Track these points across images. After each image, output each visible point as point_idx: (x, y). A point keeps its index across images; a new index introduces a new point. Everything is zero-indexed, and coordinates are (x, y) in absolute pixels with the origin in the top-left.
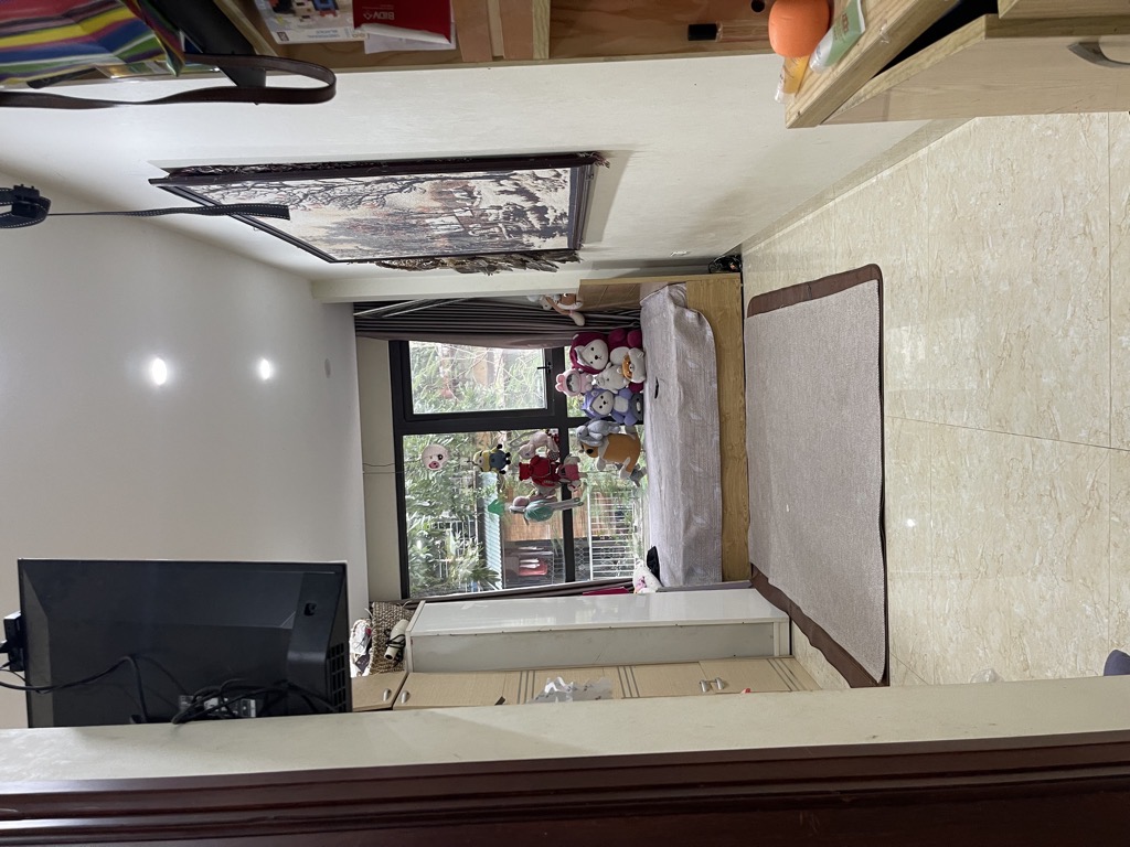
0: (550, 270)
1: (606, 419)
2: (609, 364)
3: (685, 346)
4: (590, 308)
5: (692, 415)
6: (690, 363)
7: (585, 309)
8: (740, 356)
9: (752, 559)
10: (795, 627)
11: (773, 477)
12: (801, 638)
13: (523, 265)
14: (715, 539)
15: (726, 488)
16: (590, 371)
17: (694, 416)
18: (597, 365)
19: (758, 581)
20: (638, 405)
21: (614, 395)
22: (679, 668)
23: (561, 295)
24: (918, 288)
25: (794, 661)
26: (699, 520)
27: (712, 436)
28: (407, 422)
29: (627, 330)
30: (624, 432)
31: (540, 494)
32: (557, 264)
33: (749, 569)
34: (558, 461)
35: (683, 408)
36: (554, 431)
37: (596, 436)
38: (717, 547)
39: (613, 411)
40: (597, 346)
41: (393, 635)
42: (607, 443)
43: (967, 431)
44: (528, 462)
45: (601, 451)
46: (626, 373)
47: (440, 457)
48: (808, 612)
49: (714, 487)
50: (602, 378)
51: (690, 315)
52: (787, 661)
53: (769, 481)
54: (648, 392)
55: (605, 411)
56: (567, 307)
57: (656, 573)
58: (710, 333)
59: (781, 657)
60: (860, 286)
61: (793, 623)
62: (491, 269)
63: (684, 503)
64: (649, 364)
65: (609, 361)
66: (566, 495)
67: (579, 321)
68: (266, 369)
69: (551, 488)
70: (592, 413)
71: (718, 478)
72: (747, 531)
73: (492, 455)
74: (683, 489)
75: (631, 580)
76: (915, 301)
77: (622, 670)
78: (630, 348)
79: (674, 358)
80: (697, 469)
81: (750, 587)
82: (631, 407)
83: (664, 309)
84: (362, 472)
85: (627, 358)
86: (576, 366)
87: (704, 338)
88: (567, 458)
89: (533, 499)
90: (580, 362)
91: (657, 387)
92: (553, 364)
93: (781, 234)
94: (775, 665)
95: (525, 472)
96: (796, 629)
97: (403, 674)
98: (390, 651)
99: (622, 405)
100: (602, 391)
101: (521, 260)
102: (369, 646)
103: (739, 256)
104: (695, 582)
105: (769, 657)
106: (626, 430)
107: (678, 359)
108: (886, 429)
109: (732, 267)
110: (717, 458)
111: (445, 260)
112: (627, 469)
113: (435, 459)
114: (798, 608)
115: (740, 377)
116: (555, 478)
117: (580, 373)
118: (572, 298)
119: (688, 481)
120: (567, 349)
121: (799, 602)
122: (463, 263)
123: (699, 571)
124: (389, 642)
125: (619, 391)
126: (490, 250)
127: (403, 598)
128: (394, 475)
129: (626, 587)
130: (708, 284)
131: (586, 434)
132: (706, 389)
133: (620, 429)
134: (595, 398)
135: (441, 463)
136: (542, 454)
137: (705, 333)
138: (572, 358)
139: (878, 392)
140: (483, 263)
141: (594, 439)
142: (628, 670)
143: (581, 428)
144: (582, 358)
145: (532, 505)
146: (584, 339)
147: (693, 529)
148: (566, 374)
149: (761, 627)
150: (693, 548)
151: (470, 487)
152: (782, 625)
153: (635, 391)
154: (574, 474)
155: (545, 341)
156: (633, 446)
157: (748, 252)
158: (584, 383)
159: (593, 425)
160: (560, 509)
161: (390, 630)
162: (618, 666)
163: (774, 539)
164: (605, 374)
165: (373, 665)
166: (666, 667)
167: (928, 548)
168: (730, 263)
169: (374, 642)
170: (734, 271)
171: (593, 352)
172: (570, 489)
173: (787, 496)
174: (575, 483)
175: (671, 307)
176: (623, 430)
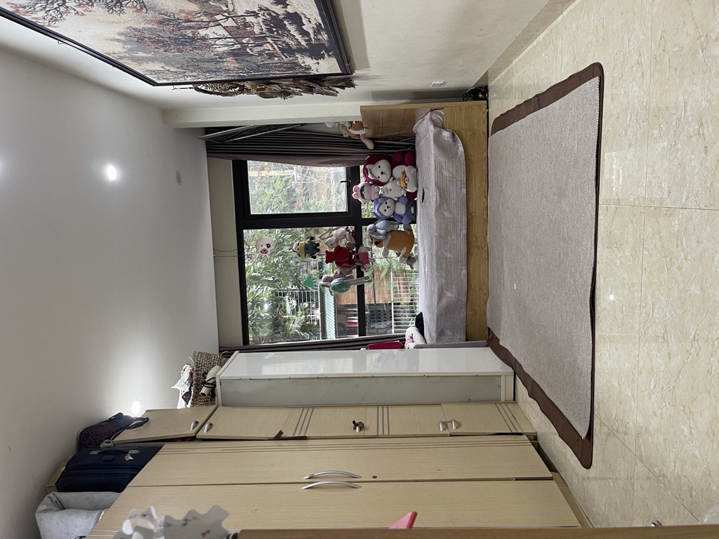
0: (333, 95)
1: (389, 219)
2: (392, 178)
3: (442, 159)
4: (378, 136)
5: (445, 213)
6: (444, 172)
7: (375, 137)
8: (485, 168)
9: (489, 324)
10: (518, 380)
11: (505, 263)
12: (522, 391)
13: (310, 90)
14: (461, 308)
15: (471, 269)
16: (378, 183)
17: (446, 214)
18: (383, 179)
19: (492, 341)
20: (412, 209)
21: (395, 202)
22: (425, 409)
23: (351, 123)
24: (639, 74)
25: (516, 406)
26: (449, 294)
27: (461, 230)
28: (246, 220)
29: (405, 153)
30: (403, 230)
31: (341, 273)
32: (337, 89)
33: (487, 332)
34: (355, 250)
35: (439, 208)
36: (352, 228)
37: (381, 232)
38: (463, 314)
39: (394, 213)
40: (383, 165)
41: (208, 377)
42: (390, 237)
43: (685, 211)
44: (333, 250)
45: (386, 243)
46: (403, 185)
47: (268, 246)
48: (528, 370)
49: (461, 270)
50: (387, 189)
51: (446, 134)
52: (510, 406)
53: (502, 265)
54: (418, 199)
55: (388, 213)
56: (357, 133)
57: (421, 332)
58: (461, 149)
59: (506, 402)
60: (582, 86)
61: (517, 376)
62: (286, 94)
63: (438, 281)
64: (420, 177)
65: (392, 176)
66: (360, 274)
67: (370, 145)
68: (112, 173)
69: (349, 269)
70: (379, 215)
71: (465, 262)
72: (486, 303)
73: (306, 245)
74: (437, 271)
75: (404, 336)
76: (636, 88)
77: (380, 409)
78: (407, 166)
79: (433, 169)
80: (448, 255)
81: (486, 346)
82: (408, 210)
83: (427, 131)
84: (212, 256)
85: (404, 173)
86: (368, 180)
87: (457, 152)
88: (361, 248)
89: (336, 277)
90: (370, 176)
91: (424, 193)
92: (352, 178)
93: (517, 60)
94: (501, 409)
95: (330, 258)
96: (519, 382)
97: (214, 407)
98: (204, 390)
99: (401, 209)
100: (386, 198)
101: (309, 86)
102: (191, 386)
103: (486, 88)
104: (445, 340)
105: (496, 401)
106: (404, 228)
107: (435, 169)
108: (600, 217)
109: (480, 96)
110: (464, 247)
111: (247, 85)
112: (404, 256)
113: (265, 247)
114: (521, 365)
115: (484, 184)
116: (352, 262)
117: (371, 185)
118: (359, 125)
119: (441, 265)
120: (362, 167)
121: (521, 361)
122: (263, 89)
123: (448, 333)
124: (204, 383)
125: (399, 198)
126: (278, 73)
127: (244, 345)
128: (237, 258)
129: (401, 341)
130: (461, 110)
131: (374, 230)
132: (457, 193)
133: (398, 227)
134: (381, 204)
135: (269, 250)
136: (343, 244)
137: (458, 148)
138: (364, 173)
139: (594, 182)
140: (276, 88)
141: (379, 234)
142: (385, 409)
143: (371, 226)
144: (371, 173)
145: (335, 281)
146: (373, 161)
147: (444, 301)
148: (360, 186)
149: (492, 379)
150: (444, 315)
151: (314, 268)
152: (508, 377)
153: (410, 199)
154: (365, 259)
155: (345, 161)
156: (409, 239)
157: (492, 83)
158: (373, 192)
159: (380, 224)
160: (355, 284)
161: (207, 373)
162: (378, 406)
163: (504, 310)
164: (388, 186)
165: (193, 400)
166: (415, 407)
167: (636, 326)
168: (479, 93)
169: (194, 382)
170: (482, 99)
171: (380, 170)
172: (363, 270)
173: (515, 276)
174: (366, 266)
175: (432, 128)
176: (401, 228)
